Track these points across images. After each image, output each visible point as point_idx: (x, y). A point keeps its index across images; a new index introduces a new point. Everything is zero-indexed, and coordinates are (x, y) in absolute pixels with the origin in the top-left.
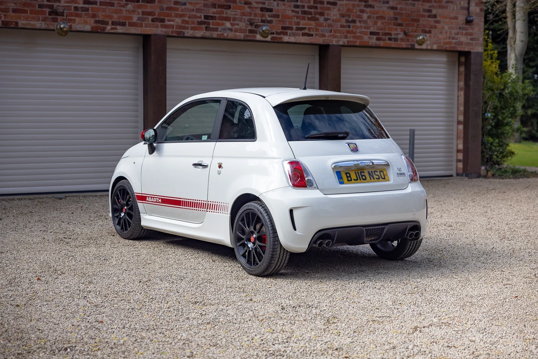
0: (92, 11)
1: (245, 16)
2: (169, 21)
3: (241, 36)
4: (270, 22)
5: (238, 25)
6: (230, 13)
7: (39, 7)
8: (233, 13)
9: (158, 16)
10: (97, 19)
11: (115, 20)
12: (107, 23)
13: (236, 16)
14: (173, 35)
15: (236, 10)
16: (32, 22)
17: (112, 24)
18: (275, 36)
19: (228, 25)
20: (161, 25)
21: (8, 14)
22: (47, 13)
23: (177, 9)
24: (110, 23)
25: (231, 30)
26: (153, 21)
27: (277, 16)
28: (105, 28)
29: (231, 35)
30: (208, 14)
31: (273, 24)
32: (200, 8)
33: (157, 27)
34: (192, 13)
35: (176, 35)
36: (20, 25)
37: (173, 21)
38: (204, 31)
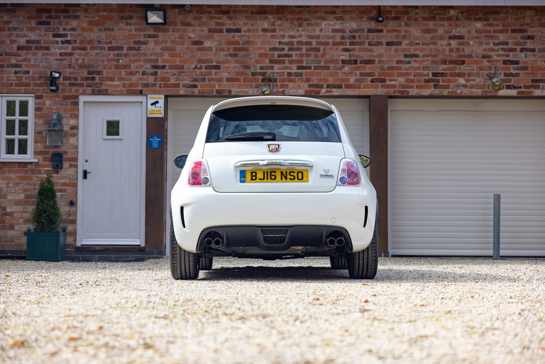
0: (306, 76)
1: (483, 70)
2: (391, 80)
3: (479, 92)
4: (517, 75)
5: (474, 80)
6: (464, 68)
7: (252, 75)
8: (468, 68)
9: (378, 76)
10: (311, 83)
11: (330, 83)
12: (322, 87)
13: (471, 72)
14: (396, 94)
15: (472, 65)
16: (245, 90)
17: (327, 88)
18: (523, 90)
19: (462, 81)
20: (381, 85)
21: (222, 83)
22: (260, 81)
23: (401, 68)
24: (325, 86)
25: (466, 86)
26: (372, 81)
27: (526, 68)
28: (319, 92)
29: (465, 92)
30: (437, 72)
31: (521, 77)
32: (427, 65)
33: (377, 87)
34: (418, 71)
35: (399, 95)
36: (233, 93)
37: (396, 80)
38: (433, 89)
